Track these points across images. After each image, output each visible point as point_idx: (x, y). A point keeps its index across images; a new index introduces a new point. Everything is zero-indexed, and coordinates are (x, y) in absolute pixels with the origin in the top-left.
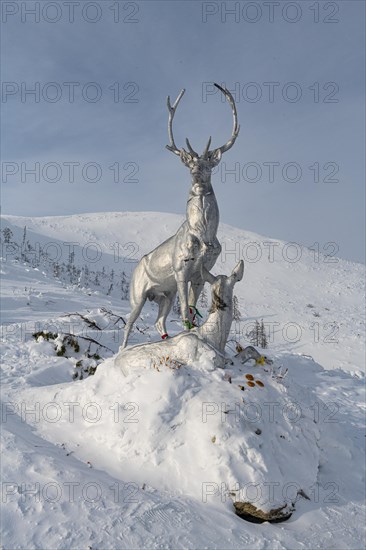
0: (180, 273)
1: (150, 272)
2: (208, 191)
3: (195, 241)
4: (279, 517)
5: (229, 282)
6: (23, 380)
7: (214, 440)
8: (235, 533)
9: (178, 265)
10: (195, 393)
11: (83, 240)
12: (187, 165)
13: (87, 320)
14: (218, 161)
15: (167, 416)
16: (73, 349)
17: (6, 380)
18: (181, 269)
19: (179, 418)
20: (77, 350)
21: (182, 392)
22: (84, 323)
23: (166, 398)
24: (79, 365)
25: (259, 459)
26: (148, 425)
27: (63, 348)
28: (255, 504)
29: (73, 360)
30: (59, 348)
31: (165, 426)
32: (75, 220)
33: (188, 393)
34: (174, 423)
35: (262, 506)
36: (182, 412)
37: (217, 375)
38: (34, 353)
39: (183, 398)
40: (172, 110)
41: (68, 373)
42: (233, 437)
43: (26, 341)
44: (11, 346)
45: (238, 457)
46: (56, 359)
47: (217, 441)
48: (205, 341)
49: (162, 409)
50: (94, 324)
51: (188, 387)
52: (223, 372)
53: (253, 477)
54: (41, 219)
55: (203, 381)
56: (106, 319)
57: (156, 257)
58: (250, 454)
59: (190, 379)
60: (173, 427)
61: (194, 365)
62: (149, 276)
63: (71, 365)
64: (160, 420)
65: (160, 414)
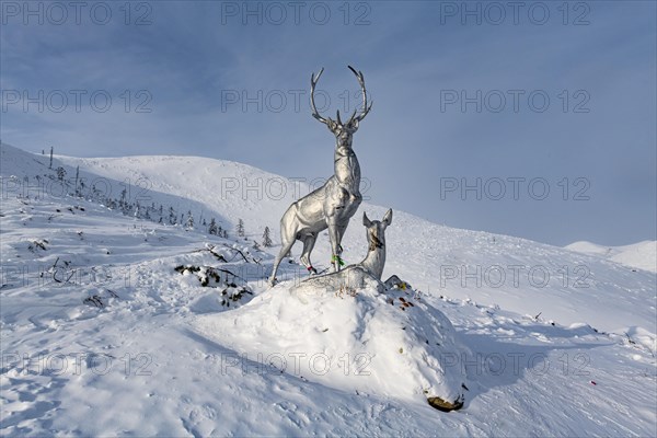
0: (332, 218)
1: (301, 217)
2: (350, 153)
3: (345, 192)
4: (458, 406)
5: (383, 226)
6: (185, 308)
7: (401, 351)
8: (443, 421)
9: (330, 212)
10: (373, 315)
11: (133, 180)
12: (333, 131)
13: (215, 254)
14: (357, 129)
15: (358, 334)
16: (215, 279)
17: (173, 310)
18: (332, 215)
19: (367, 335)
20: (218, 281)
21: (364, 315)
22: (214, 257)
23: (355, 321)
24: (224, 293)
25: (436, 363)
26: (345, 343)
27: (207, 279)
28: (443, 398)
29: (219, 290)
30: (203, 280)
31: (358, 342)
32: (125, 161)
33: (368, 314)
34: (363, 339)
35: (448, 399)
36: (367, 330)
37: (382, 299)
38: (183, 285)
39: (365, 320)
40: (314, 84)
41: (217, 301)
42: (415, 347)
43: (171, 274)
44: (163, 279)
45: (422, 362)
46: (205, 289)
47: (405, 351)
48: (369, 273)
49: (354, 330)
50: (221, 258)
51: (367, 310)
52: (385, 297)
53: (437, 378)
54: (92, 159)
55: (375, 305)
56: (229, 253)
57: (307, 204)
58: (429, 359)
59: (366, 304)
60: (364, 343)
61: (363, 291)
62: (300, 220)
63: (218, 293)
64: (354, 338)
65: (353, 333)
